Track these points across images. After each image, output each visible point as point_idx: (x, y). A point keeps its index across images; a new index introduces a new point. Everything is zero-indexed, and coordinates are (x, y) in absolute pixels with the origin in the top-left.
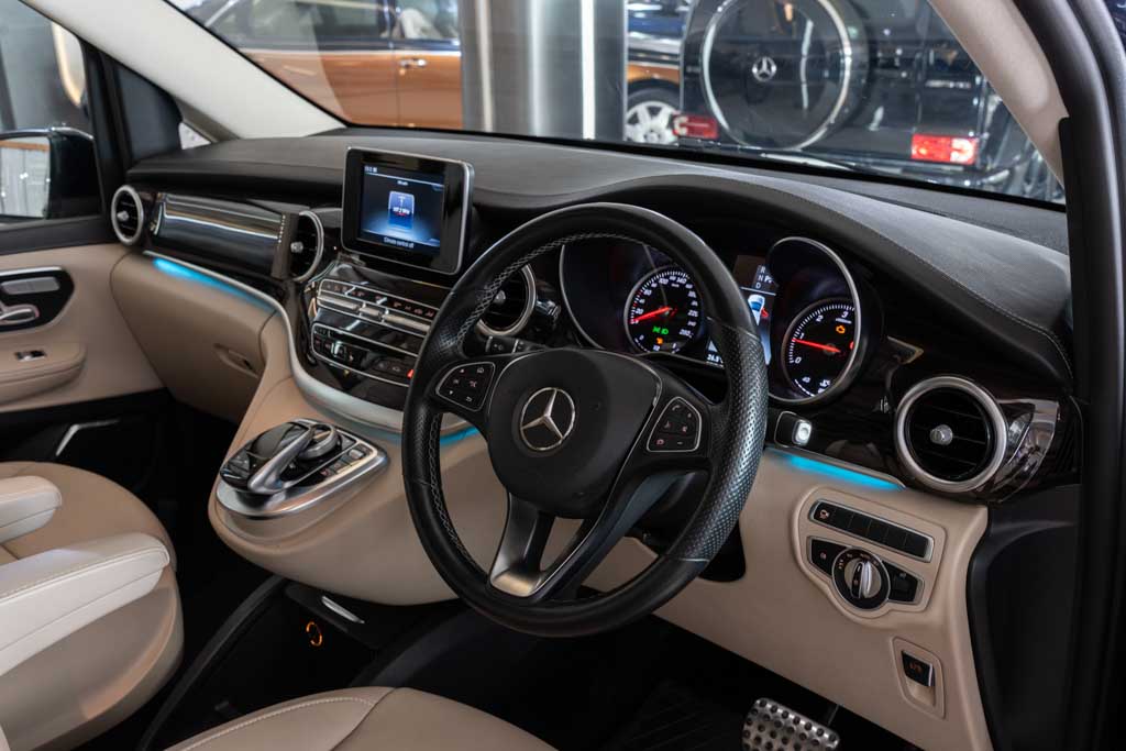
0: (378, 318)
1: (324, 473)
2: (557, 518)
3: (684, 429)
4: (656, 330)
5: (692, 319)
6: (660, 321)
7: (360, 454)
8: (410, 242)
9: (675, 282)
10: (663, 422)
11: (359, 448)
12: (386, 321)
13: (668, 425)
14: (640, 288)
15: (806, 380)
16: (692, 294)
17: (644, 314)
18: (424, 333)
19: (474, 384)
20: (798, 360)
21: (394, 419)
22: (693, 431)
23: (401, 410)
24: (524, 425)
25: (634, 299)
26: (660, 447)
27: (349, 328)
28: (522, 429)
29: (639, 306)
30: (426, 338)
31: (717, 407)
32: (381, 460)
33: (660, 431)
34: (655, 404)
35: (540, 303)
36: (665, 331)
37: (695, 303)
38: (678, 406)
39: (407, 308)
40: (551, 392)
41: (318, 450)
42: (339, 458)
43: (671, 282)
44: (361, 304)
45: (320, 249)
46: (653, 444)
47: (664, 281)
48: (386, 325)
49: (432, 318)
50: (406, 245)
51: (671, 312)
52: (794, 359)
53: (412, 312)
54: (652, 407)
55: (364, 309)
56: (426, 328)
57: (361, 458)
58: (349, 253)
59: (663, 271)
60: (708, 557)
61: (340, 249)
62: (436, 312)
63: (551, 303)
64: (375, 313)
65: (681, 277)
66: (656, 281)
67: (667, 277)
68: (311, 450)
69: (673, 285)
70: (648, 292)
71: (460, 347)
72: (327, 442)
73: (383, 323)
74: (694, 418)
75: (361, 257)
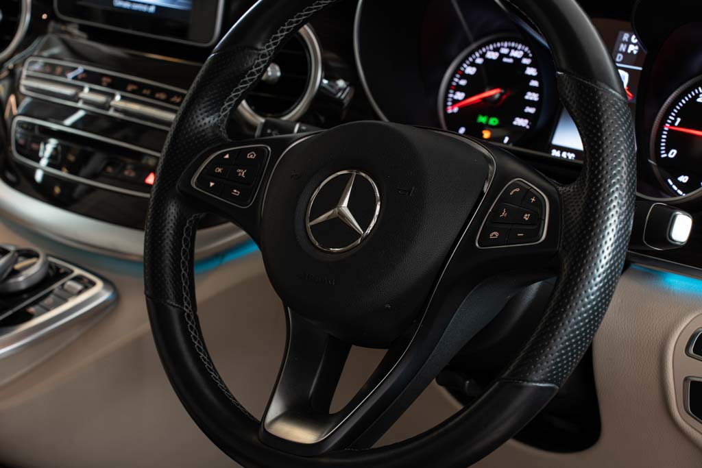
0: (105, 106)
1: (32, 310)
2: (353, 346)
3: (526, 217)
4: (482, 119)
5: (531, 103)
6: (488, 107)
7: (79, 287)
8: (149, 5)
9: (507, 56)
10: (497, 211)
11: (78, 279)
12: (117, 110)
13: (504, 214)
14: (460, 65)
15: (684, 179)
16: (531, 71)
17: (465, 98)
18: (168, 124)
19: (242, 173)
20: (673, 153)
21: (131, 242)
22: (537, 219)
23: (142, 229)
24: (310, 221)
25: (451, 80)
26: (495, 242)
27: (69, 121)
28: (309, 224)
29: (459, 88)
30: (171, 130)
31: (570, 189)
32: (106, 296)
33: (494, 222)
34: (486, 189)
35: (325, 82)
36: (494, 121)
37: (534, 83)
38: (517, 190)
39: (145, 92)
40: (348, 176)
41: (21, 281)
42: (51, 292)
43: (502, 56)
44: (81, 88)
45: (26, 18)
46: (484, 240)
47: (492, 55)
48: (117, 115)
49: (178, 104)
50: (144, 8)
51: (501, 94)
52: (667, 152)
53: (152, 96)
54: (482, 193)
55: (86, 93)
56: (170, 117)
57: (80, 292)
58: (65, 23)
59: (492, 42)
60: (557, 382)
61: (52, 17)
62: (183, 96)
63: (341, 83)
64: (100, 99)
65: (516, 49)
66: (483, 56)
67: (496, 50)
68: (12, 281)
69: (505, 60)
70: (471, 71)
71: (223, 128)
72: (33, 270)
73: (111, 113)
74: (540, 203)
75: (82, 28)
